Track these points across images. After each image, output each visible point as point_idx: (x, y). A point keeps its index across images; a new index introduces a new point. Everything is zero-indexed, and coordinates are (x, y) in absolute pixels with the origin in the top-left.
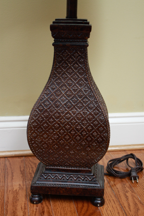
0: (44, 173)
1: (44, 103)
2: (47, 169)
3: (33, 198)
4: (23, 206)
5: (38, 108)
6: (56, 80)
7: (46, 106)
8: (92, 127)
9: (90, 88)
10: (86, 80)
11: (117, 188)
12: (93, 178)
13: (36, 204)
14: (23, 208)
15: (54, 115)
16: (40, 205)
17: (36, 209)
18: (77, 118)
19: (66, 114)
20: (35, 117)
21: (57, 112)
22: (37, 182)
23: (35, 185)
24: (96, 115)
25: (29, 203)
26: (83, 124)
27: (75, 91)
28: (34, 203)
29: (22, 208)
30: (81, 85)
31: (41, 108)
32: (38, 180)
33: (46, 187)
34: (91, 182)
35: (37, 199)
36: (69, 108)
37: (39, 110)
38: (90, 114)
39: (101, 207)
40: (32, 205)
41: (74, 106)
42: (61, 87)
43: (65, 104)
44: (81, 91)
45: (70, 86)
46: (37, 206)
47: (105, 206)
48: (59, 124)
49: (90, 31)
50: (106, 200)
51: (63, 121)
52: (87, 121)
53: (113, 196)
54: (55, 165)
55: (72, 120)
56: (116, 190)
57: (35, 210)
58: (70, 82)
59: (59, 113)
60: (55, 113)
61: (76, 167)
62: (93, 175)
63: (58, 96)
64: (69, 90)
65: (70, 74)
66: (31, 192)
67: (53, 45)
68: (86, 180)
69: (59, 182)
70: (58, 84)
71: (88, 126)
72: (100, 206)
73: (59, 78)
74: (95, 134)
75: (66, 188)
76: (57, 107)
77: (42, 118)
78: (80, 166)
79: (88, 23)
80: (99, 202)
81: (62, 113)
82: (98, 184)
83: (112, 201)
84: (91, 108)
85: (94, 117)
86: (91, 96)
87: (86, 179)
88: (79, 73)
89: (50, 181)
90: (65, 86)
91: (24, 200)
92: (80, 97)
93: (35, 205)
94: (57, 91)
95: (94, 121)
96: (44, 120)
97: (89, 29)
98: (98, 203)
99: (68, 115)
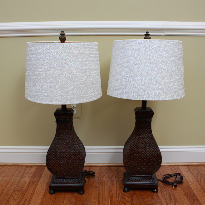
0: (130, 178)
1: (132, 147)
2: (131, 176)
3: (125, 190)
5: (129, 149)
6: (137, 136)
7: (133, 148)
8: (154, 157)
9: (153, 140)
10: (151, 136)
12: (153, 180)
13: (127, 192)
15: (136, 152)
18: (147, 153)
19: (142, 151)
20: (128, 153)
21: (138, 151)
22: (127, 182)
23: (126, 184)
24: (156, 152)
26: (150, 156)
27: (146, 141)
28: (125, 192)
30: (148, 138)
33: (132, 185)
34: (152, 182)
35: (127, 190)
36: (143, 149)
37: (130, 150)
38: (153, 151)
39: (157, 193)
41: (146, 148)
42: (139, 139)
43: (141, 147)
44: (148, 141)
45: (143, 139)
48: (138, 156)
49: (153, 115)
50: (158, 189)
51: (140, 154)
52: (151, 154)
54: (135, 174)
55: (145, 154)
58: (144, 137)
59: (139, 151)
60: (137, 151)
61: (145, 175)
62: (153, 178)
63: (138, 143)
64: (143, 140)
65: (144, 133)
66: (124, 187)
68: (150, 181)
69: (137, 182)
70: (138, 138)
71: (152, 157)
73: (139, 135)
74: (155, 160)
75: (141, 185)
76: (138, 148)
77: (131, 153)
78: (147, 175)
79: (152, 111)
81: (140, 151)
82: (155, 182)
84: (153, 149)
85: (155, 153)
86: (153, 143)
88: (148, 133)
89: (133, 182)
90: (142, 139)
92: (148, 144)
94: (138, 141)
95: (155, 154)
96: (132, 154)
97: (153, 114)
98: (155, 191)
99: (143, 152)
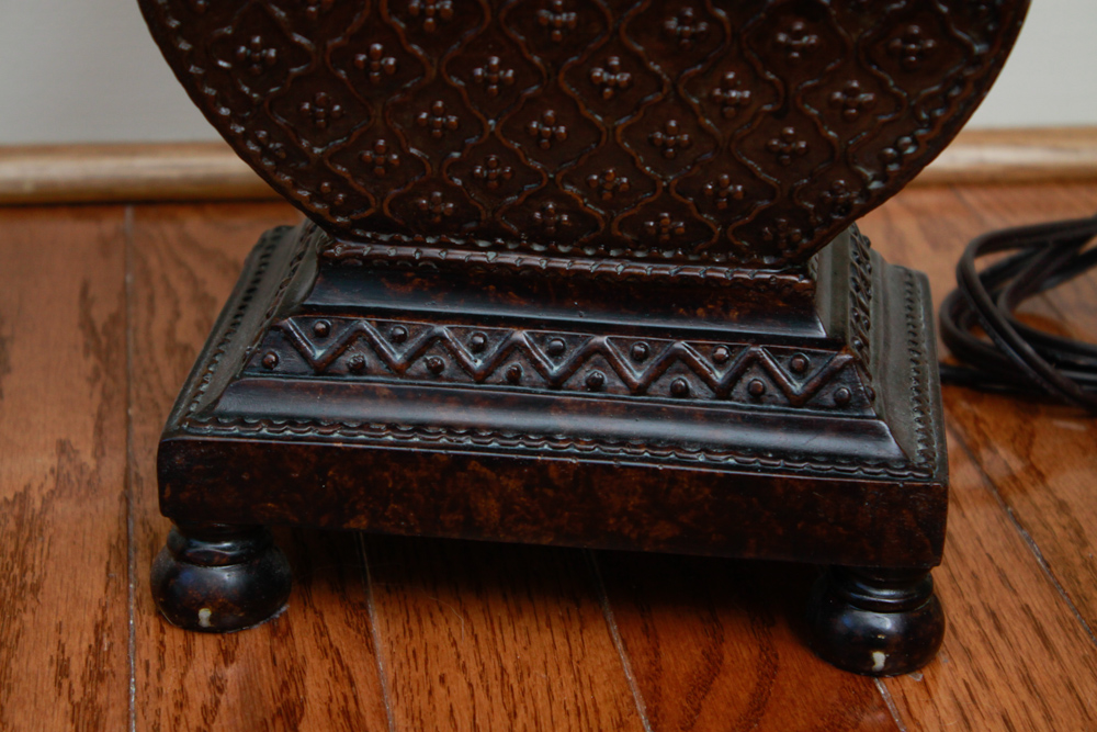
0: (306, 313)
2: (332, 270)
3: (192, 575)
4: (78, 646)
11: (1063, 507)
12: (832, 376)
13: (217, 628)
14: (76, 667)
16: (254, 639)
17: (217, 685)
22: (232, 405)
23: (209, 433)
25: (144, 623)
28: (191, 625)
29: (63, 670)
32: (236, 385)
33: (326, 456)
34: (806, 413)
35: (227, 576)
39: (910, 682)
40: (175, 638)
46: (227, 657)
47: (948, 672)
50: (953, 610)
53: (1019, 577)
54: (419, 226)
56: (1051, 518)
57: (199, 696)
62: (835, 342)
68: (756, 395)
69: (467, 401)
72: (894, 669)
75: (534, 474)
78: (693, 243)
80: (887, 623)
83: (1017, 627)
87: (755, 378)
89: (370, 394)
91: (93, 586)
93: (206, 647)
98: (873, 639)
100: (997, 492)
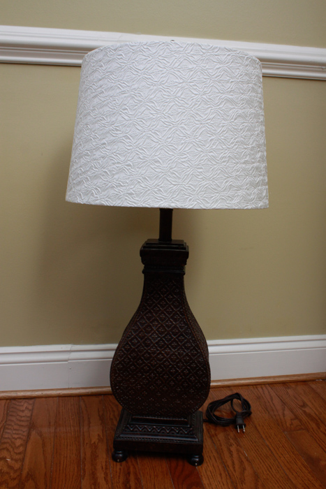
0: (130, 425)
1: (131, 341)
2: (133, 419)
3: (116, 455)
4: (104, 464)
5: (123, 347)
6: (147, 313)
7: (134, 344)
8: (189, 370)
9: (187, 324)
10: (183, 315)
11: (219, 440)
12: (190, 431)
13: (120, 462)
14: (104, 467)
15: (143, 355)
16: (124, 463)
17: (120, 469)
18: (171, 359)
19: (158, 354)
20: (121, 357)
21: (147, 352)
22: (121, 436)
23: (119, 439)
24: (194, 356)
25: (111, 461)
26: (178, 367)
27: (169, 327)
28: (117, 461)
29: (102, 468)
30: (175, 320)
31: (128, 347)
32: (122, 433)
33: (133, 442)
34: (187, 436)
35: (121, 455)
36: (161, 347)
37: (125, 349)
38: (187, 355)
39: (200, 467)
40: (115, 463)
41: (168, 346)
42: (151, 322)
43: (157, 343)
44: (175, 327)
45: (162, 321)
46: (121, 465)
47: (205, 465)
48: (149, 367)
49: (187, 257)
50: (205, 457)
51: (153, 362)
52: (183, 363)
53: (213, 451)
55: (165, 361)
56: (218, 442)
57: (118, 471)
58: (163, 316)
59: (149, 353)
60: (145, 353)
61: (169, 417)
62: (190, 427)
63: (149, 333)
64: (162, 326)
65: (163, 307)
66: (114, 447)
67: (143, 272)
68: (181, 434)
69: (148, 435)
70: (149, 318)
71: (184, 369)
72: (198, 465)
73: (150, 312)
74: (192, 379)
75: (157, 444)
76: (147, 346)
77: (129, 359)
78: (174, 416)
79: (185, 249)
80: (197, 460)
81: (154, 353)
82: (195, 438)
83: (212, 458)
84: (187, 348)
85: (191, 359)
86: (187, 334)
87: (181, 432)
88: (174, 306)
89: (137, 434)
90: (158, 321)
91: (105, 456)
92: (175, 335)
93: (118, 464)
94: (147, 327)
95: (191, 363)
96: (131, 361)
97: (186, 255)
98: (195, 462)
99: (160, 356)
100: (211, 437)
